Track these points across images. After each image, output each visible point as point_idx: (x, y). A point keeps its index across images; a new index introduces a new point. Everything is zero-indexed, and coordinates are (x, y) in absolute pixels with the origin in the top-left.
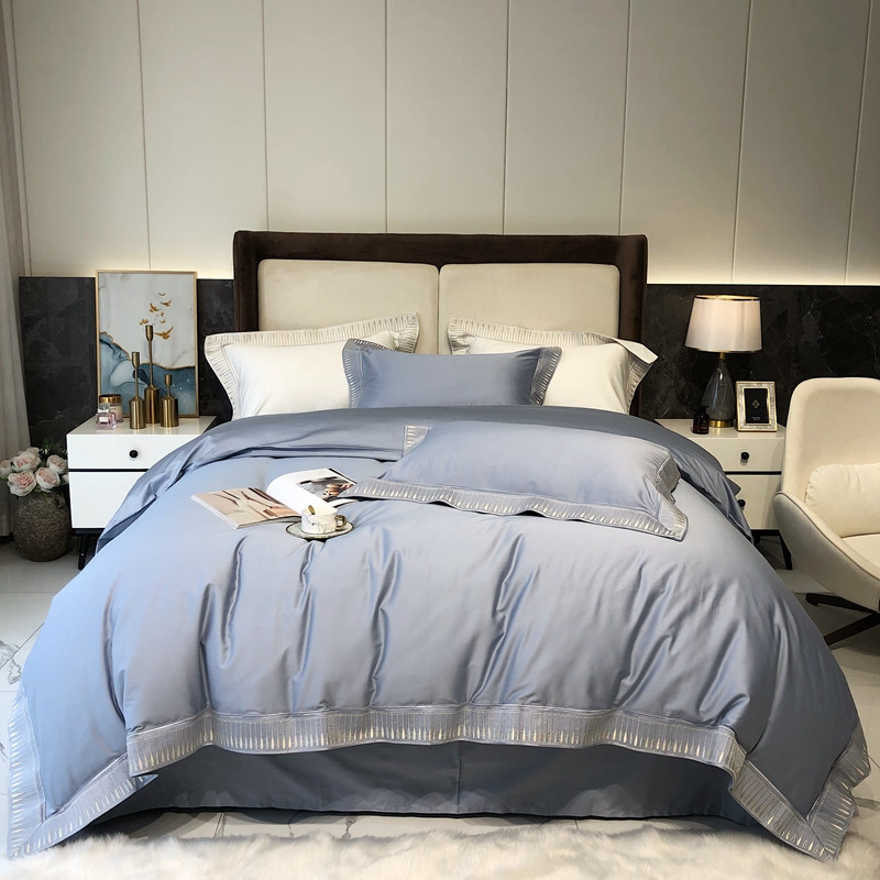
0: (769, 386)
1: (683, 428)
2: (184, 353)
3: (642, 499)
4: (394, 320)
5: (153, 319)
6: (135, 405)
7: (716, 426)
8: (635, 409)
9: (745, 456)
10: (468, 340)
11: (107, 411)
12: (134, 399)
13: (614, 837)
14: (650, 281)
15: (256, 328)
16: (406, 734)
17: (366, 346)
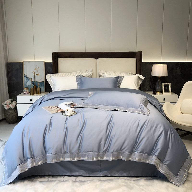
0: (169, 84)
1: (151, 93)
2: (42, 78)
3: (140, 107)
4: (87, 71)
5: (35, 71)
6: (31, 90)
7: (158, 93)
8: (140, 89)
9: (164, 99)
10: (103, 75)
11: (25, 91)
12: (31, 88)
13: (134, 180)
15: (57, 73)
16: (87, 158)
17: (81, 76)
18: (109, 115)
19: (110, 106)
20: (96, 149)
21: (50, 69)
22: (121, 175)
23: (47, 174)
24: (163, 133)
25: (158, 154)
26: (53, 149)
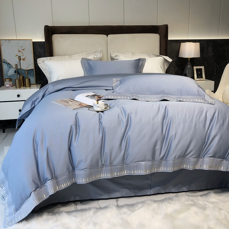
2: (30, 65)
3: (199, 93)
4: (94, 52)
5: (19, 54)
6: (17, 81)
10: (117, 57)
11: (8, 83)
12: (16, 79)
17: (88, 60)
21: (41, 52)
23: (72, 200)
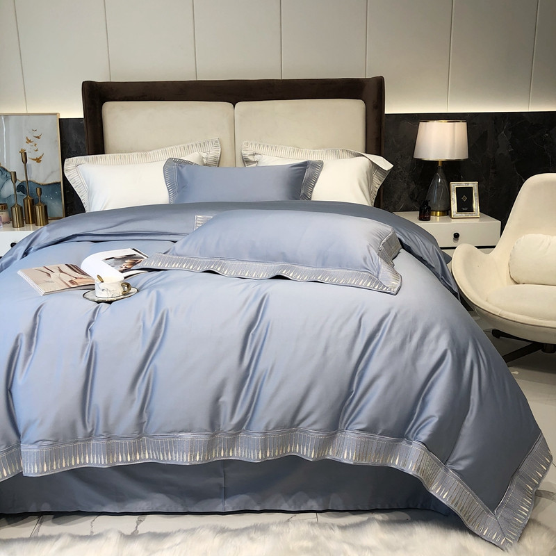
0: (474, 185)
1: (413, 217)
2: (52, 172)
3: (366, 263)
4: (202, 144)
5: (28, 148)
6: (15, 210)
7: (436, 215)
8: (377, 203)
9: (456, 236)
13: (343, 528)
14: (387, 111)
15: (103, 152)
16: (171, 456)
17: (180, 163)
18: (253, 295)
19: (261, 265)
20: (202, 420)
22: (300, 507)
23: (33, 509)
24: (449, 357)
25: (430, 435)
26: (41, 424)
